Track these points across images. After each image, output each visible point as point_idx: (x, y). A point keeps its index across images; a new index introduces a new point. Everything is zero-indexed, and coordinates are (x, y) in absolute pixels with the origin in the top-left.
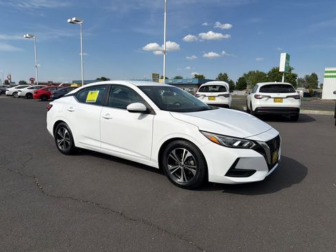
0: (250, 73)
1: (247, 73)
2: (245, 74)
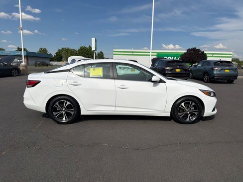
0: (63, 49)
1: (61, 49)
2: (59, 50)
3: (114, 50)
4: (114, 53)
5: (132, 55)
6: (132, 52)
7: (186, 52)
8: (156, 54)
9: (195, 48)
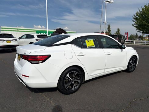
3: (2, 27)
4: (2, 29)
5: (18, 31)
6: (18, 29)
7: (56, 30)
8: (35, 31)
9: (61, 29)
